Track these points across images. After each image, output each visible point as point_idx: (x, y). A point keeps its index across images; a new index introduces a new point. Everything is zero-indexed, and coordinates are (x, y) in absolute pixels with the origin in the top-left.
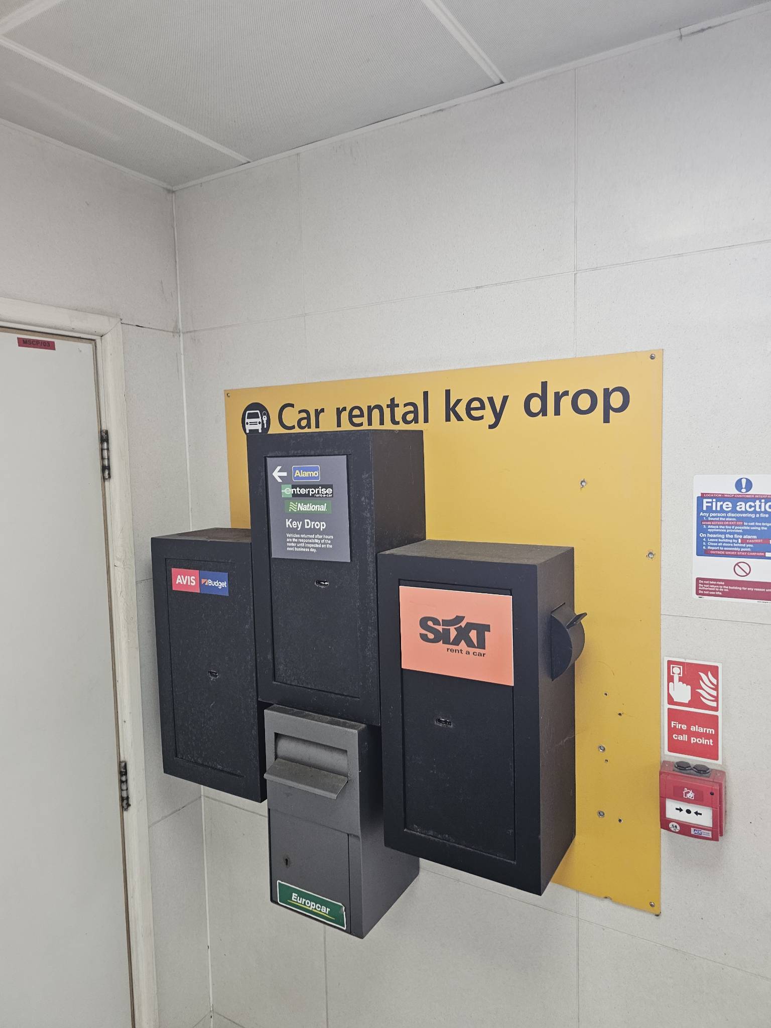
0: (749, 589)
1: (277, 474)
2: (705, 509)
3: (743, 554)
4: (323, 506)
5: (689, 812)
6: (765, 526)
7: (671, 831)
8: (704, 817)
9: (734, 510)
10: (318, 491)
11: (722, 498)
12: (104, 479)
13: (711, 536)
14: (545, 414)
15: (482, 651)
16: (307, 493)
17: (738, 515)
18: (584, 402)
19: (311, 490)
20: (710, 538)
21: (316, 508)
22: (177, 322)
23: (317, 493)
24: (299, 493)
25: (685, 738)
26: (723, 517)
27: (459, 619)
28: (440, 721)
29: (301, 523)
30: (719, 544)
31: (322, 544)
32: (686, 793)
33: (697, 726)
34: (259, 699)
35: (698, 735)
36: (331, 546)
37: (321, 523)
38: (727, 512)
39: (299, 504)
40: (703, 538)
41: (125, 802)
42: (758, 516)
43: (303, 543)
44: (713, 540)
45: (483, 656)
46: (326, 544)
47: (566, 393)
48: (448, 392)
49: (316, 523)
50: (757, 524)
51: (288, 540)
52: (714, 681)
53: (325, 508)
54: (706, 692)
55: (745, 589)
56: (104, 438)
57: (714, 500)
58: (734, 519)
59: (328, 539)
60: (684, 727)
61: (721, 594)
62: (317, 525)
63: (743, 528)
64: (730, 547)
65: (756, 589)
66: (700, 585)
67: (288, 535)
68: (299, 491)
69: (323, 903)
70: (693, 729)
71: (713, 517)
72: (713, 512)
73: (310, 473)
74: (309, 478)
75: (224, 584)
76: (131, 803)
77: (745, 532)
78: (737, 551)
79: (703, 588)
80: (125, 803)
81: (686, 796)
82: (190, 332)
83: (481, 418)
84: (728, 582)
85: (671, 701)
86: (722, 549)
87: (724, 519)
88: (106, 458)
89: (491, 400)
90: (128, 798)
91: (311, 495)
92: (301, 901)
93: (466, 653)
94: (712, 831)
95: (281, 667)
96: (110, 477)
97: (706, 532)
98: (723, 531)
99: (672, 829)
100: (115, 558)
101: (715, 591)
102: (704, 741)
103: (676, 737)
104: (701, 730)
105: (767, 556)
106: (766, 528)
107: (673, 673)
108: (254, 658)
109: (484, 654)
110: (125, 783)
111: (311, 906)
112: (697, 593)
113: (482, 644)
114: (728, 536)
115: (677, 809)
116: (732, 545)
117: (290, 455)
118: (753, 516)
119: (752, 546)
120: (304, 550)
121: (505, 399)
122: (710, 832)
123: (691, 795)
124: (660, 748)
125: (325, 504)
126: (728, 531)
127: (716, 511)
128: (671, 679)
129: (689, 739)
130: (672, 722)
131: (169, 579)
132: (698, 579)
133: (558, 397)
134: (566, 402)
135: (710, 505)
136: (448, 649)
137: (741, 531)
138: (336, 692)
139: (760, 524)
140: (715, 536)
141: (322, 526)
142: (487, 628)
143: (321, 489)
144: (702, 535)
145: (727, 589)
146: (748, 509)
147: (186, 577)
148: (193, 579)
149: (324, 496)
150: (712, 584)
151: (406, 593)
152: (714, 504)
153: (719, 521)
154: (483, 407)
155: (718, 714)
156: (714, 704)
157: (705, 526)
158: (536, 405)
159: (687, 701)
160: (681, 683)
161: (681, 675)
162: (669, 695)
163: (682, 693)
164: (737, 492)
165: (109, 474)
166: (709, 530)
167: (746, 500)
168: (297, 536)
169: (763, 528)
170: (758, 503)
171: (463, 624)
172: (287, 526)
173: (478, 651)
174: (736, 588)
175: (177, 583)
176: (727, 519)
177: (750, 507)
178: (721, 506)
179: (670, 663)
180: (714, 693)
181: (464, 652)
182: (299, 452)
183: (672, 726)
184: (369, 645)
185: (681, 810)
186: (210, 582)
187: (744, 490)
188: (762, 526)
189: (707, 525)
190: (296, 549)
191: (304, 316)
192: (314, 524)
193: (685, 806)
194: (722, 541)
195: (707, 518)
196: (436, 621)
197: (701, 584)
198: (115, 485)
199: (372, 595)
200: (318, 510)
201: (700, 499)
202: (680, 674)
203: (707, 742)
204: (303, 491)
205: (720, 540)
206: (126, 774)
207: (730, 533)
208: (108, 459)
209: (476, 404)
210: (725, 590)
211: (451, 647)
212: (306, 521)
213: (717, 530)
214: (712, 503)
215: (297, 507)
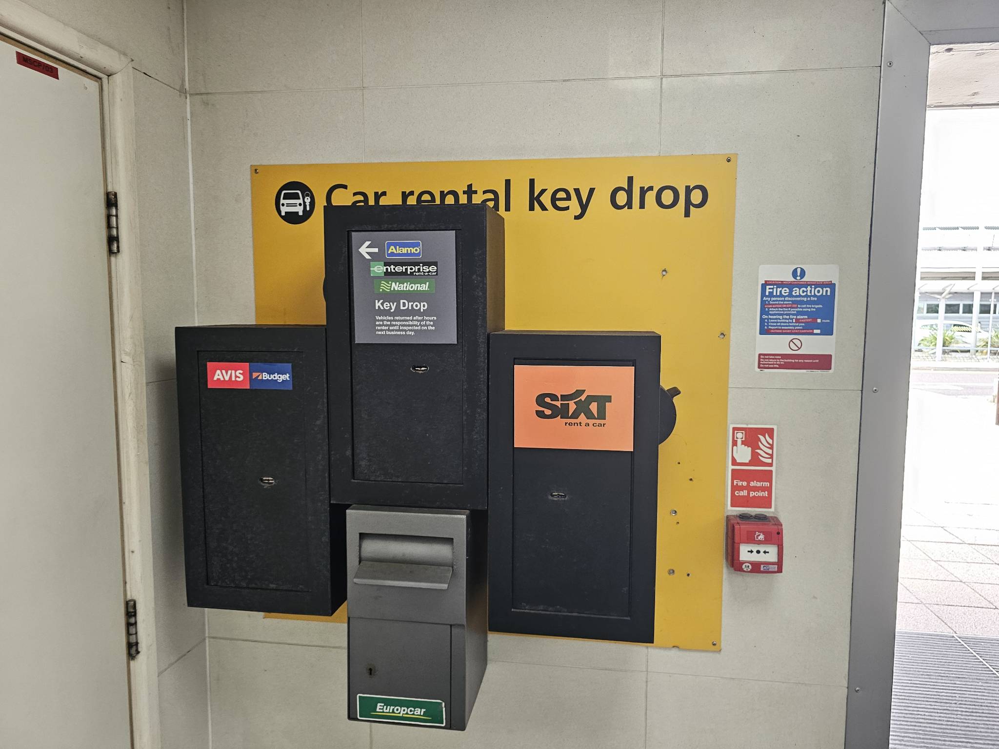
0: (800, 361)
1: (365, 250)
2: (767, 294)
3: (796, 331)
4: (424, 285)
5: (758, 552)
6: (813, 308)
7: (744, 571)
8: (770, 554)
9: (790, 295)
10: (419, 269)
11: (781, 284)
12: (111, 252)
13: (772, 317)
14: (630, 207)
15: (602, 422)
16: (404, 271)
17: (794, 299)
18: (667, 197)
19: (409, 268)
20: (771, 319)
21: (416, 287)
22: (183, 81)
23: (416, 271)
24: (393, 271)
25: (744, 493)
26: (781, 301)
27: (580, 392)
28: (553, 496)
29: (395, 304)
30: (778, 324)
31: (421, 326)
32: (757, 536)
33: (755, 482)
34: (332, 502)
35: (756, 489)
36: (433, 328)
37: (422, 304)
38: (785, 297)
39: (393, 284)
40: (766, 319)
41: (134, 649)
42: (809, 299)
43: (397, 325)
44: (773, 321)
45: (604, 426)
46: (427, 326)
47: (651, 188)
48: (532, 182)
49: (415, 304)
50: (808, 306)
51: (377, 323)
52: (770, 441)
53: (427, 287)
54: (764, 451)
55: (797, 361)
56: (111, 201)
57: (775, 287)
58: (791, 302)
59: (430, 321)
60: (745, 484)
61: (778, 366)
62: (417, 306)
63: (797, 310)
64: (786, 326)
65: (806, 361)
66: (761, 360)
67: (378, 318)
68: (394, 269)
69: (416, 705)
70: (752, 484)
71: (774, 301)
72: (774, 296)
73: (409, 249)
74: (407, 254)
75: (287, 377)
76: (140, 650)
77: (799, 313)
78: (792, 329)
79: (764, 362)
80: (132, 649)
81: (757, 538)
82: (201, 94)
83: (567, 208)
84: (784, 356)
85: (734, 462)
86: (780, 328)
87: (782, 303)
88: (115, 226)
89: (577, 191)
90: (137, 644)
91: (409, 273)
92: (388, 710)
93: (586, 425)
94: (778, 565)
95: (363, 463)
96: (118, 251)
97: (768, 314)
98: (781, 312)
99: (745, 569)
100: (122, 352)
101: (773, 364)
102: (761, 494)
103: (737, 493)
104: (759, 484)
105: (814, 332)
106: (814, 310)
107: (737, 438)
108: (327, 457)
109: (604, 424)
110: (134, 626)
111: (402, 711)
112: (759, 367)
113: (602, 415)
114: (785, 317)
115: (749, 551)
116: (788, 324)
117: (383, 229)
118: (805, 299)
119: (803, 324)
120: (399, 333)
121: (592, 191)
122: (776, 566)
123: (761, 537)
124: (725, 505)
125: (428, 283)
126: (785, 312)
127: (777, 296)
128: (735, 443)
129: (749, 494)
130: (735, 481)
131: (203, 376)
132: (760, 355)
133: (643, 192)
134: (650, 197)
135: (771, 290)
136: (566, 423)
137: (795, 312)
138: (434, 482)
139: (810, 306)
140: (774, 317)
141: (423, 306)
142: (609, 399)
143: (423, 266)
144: (765, 317)
145: (782, 362)
146: (802, 294)
147: (229, 372)
148: (240, 373)
149: (426, 274)
150: (771, 359)
151: (521, 372)
152: (775, 289)
153: (779, 304)
154: (568, 198)
155: (773, 469)
156: (769, 461)
157: (767, 309)
158: (622, 198)
159: (747, 461)
160: (743, 446)
161: (744, 439)
162: (733, 457)
163: (744, 454)
164: (794, 280)
165: (118, 247)
166: (770, 312)
167: (800, 286)
168: (390, 318)
169: (812, 309)
170: (809, 288)
171: (583, 398)
172: (377, 308)
173: (598, 422)
174: (790, 361)
175: (215, 378)
176: (785, 303)
177: (803, 292)
178: (781, 291)
179: (734, 429)
180: (770, 451)
181: (583, 424)
182: (395, 226)
183: (735, 484)
184: (476, 428)
185: (752, 552)
186: (265, 376)
187: (798, 278)
188: (812, 308)
189: (769, 308)
190: (388, 333)
191: (363, 90)
192: (412, 305)
193: (755, 548)
194: (780, 321)
195: (769, 302)
196: (554, 397)
197: (763, 359)
198: (124, 262)
199: (482, 376)
200: (419, 289)
201: (764, 286)
202: (742, 438)
203: (763, 494)
204: (399, 269)
205: (778, 321)
206: (135, 615)
207: (787, 315)
208: (117, 228)
209: (562, 195)
210: (781, 363)
211: (569, 421)
212: (402, 301)
213: (777, 312)
214: (773, 289)
215: (391, 287)
